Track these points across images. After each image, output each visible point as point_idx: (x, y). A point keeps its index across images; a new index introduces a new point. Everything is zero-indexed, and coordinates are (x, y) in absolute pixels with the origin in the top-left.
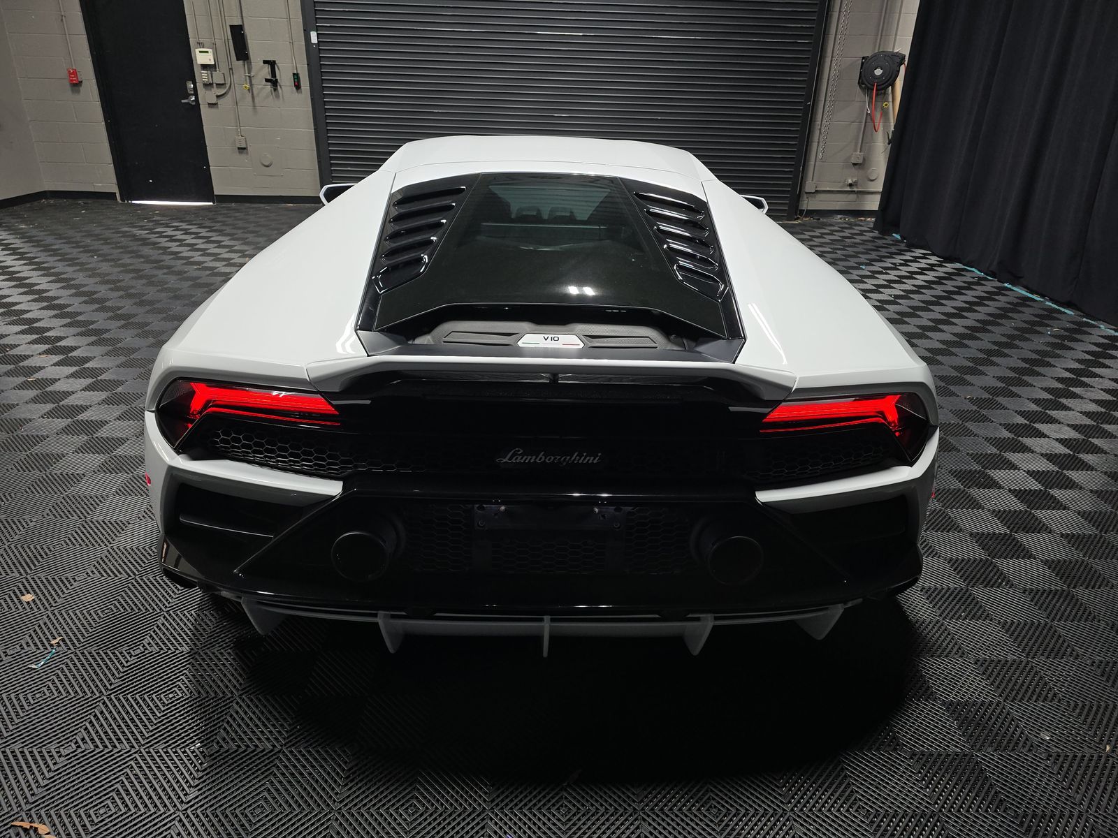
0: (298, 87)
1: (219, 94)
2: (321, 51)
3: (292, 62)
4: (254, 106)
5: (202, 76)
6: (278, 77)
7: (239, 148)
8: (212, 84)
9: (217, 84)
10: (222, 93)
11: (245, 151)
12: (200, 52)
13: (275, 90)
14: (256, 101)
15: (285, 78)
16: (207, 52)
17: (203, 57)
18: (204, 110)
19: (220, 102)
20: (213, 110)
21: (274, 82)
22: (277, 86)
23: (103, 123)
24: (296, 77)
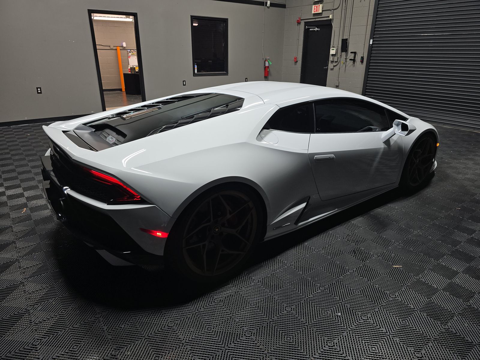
0: (362, 61)
1: (334, 65)
2: (373, 47)
3: (363, 52)
4: (345, 70)
5: (331, 58)
6: (356, 59)
7: (336, 86)
8: (334, 61)
9: (335, 61)
10: (336, 65)
11: (338, 87)
12: (332, 50)
13: (354, 63)
14: (347, 67)
15: (358, 59)
16: (334, 49)
17: (332, 52)
18: (329, 71)
19: (335, 68)
20: (332, 71)
21: (354, 60)
22: (355, 62)
23: (300, 75)
24: (362, 58)
